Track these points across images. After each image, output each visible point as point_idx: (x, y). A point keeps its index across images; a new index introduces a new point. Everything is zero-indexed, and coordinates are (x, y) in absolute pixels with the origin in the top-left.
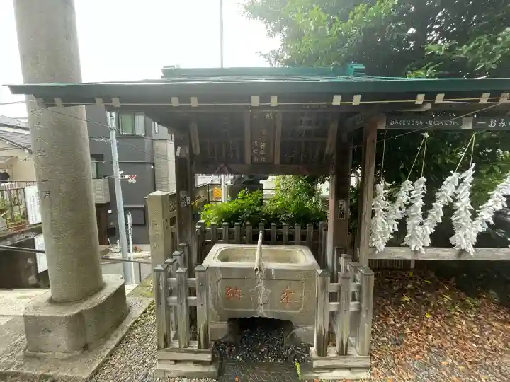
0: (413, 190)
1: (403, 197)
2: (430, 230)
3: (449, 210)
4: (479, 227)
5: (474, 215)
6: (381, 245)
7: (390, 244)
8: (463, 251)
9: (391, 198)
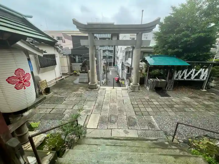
0: (180, 72)
1: (178, 73)
2: (181, 76)
3: (184, 74)
4: (187, 76)
5: (187, 75)
6: (175, 78)
7: (176, 78)
8: (185, 79)
9: (177, 73)
